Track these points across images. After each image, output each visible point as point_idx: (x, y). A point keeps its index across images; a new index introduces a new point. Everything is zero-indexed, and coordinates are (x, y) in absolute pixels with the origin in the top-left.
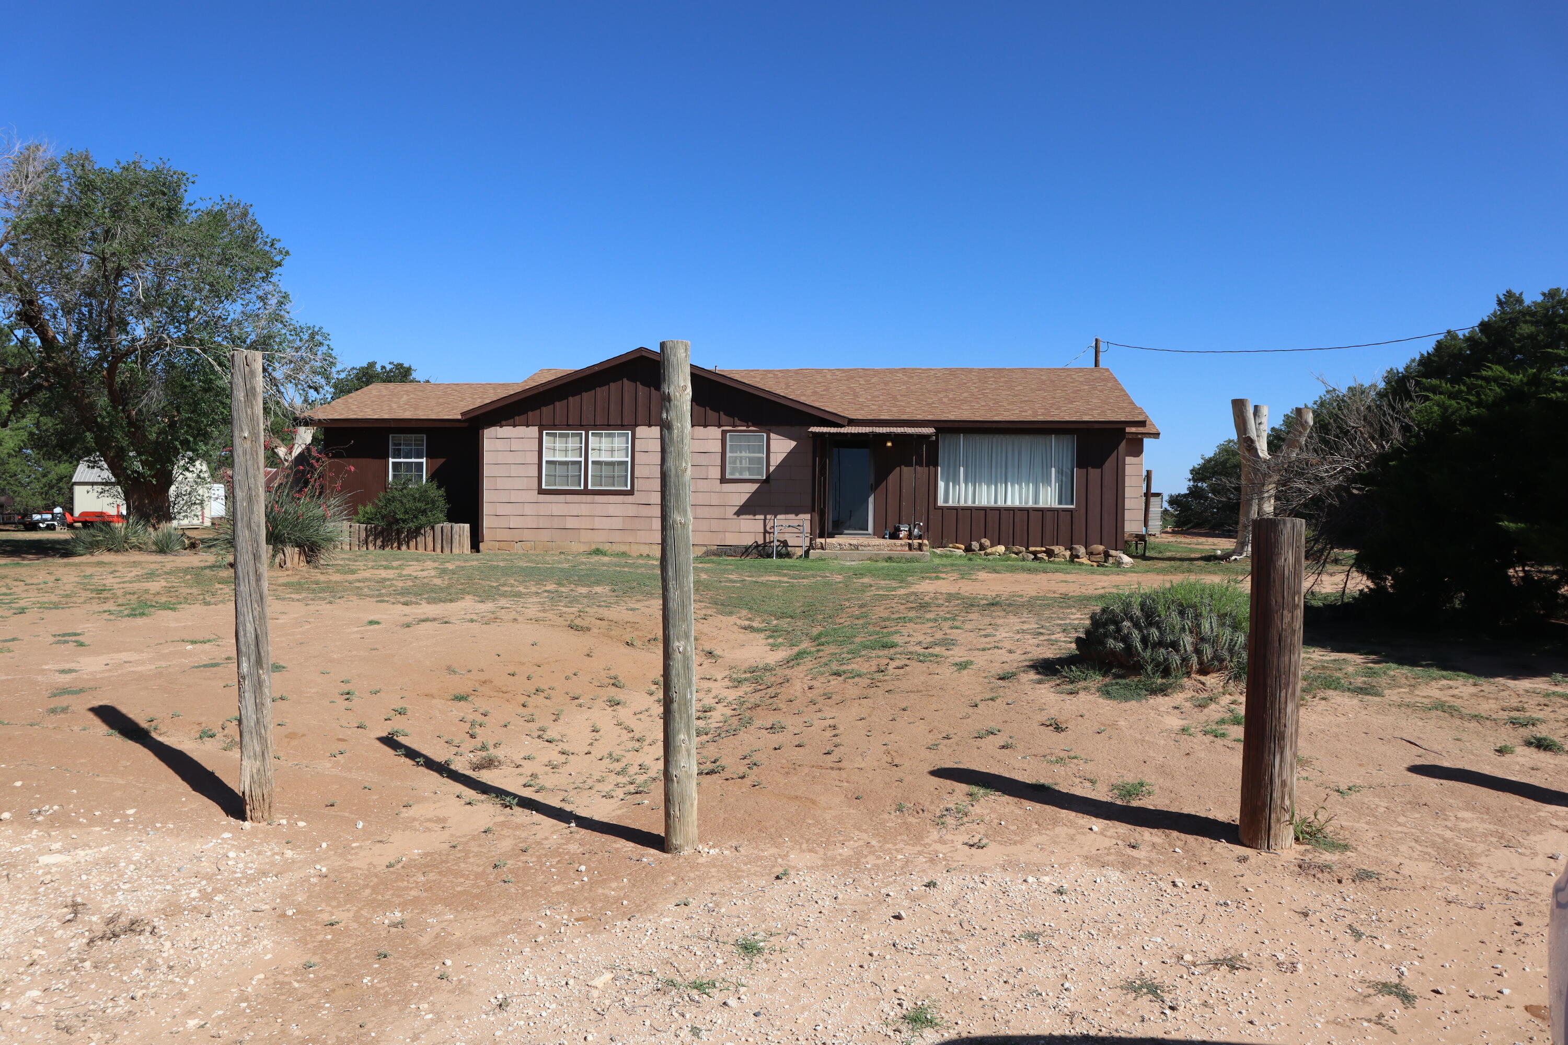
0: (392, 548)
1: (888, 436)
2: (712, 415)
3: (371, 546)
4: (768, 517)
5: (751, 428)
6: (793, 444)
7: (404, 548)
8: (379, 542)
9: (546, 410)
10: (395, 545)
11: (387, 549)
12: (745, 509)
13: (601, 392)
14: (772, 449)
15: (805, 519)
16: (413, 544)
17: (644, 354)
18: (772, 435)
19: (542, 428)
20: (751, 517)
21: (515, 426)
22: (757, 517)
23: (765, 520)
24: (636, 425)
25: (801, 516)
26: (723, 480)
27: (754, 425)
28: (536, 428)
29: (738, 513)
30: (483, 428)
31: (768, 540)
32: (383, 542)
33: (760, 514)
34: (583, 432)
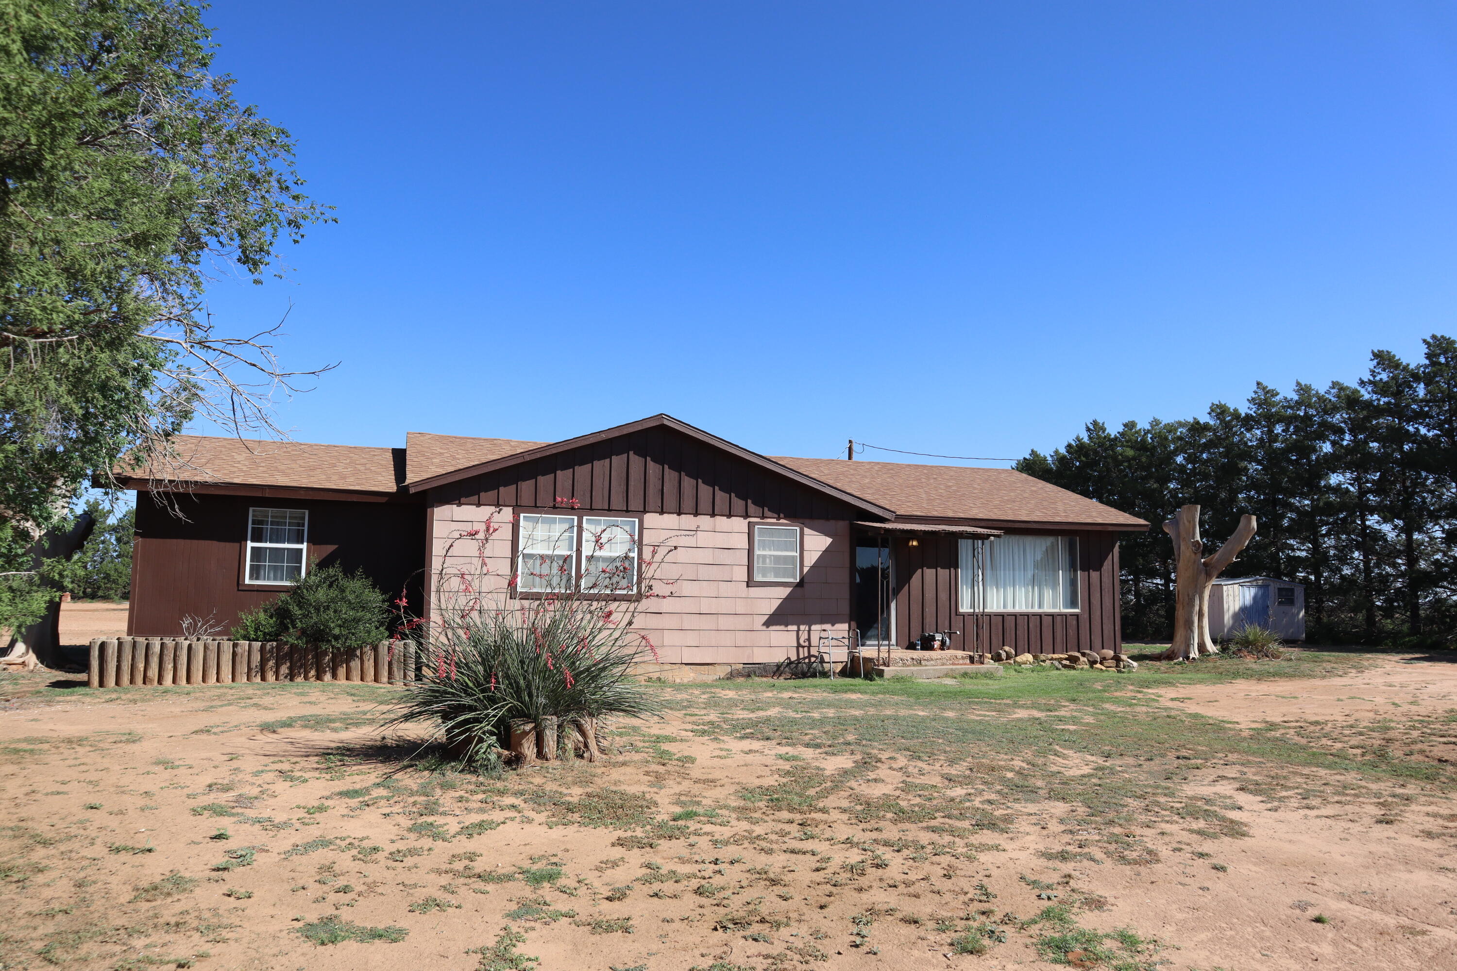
0: (306, 678)
1: (913, 534)
2: (738, 503)
3: (271, 676)
4: (802, 627)
5: (782, 521)
6: (829, 540)
7: (328, 677)
8: (284, 670)
9: (526, 486)
10: (313, 673)
11: (300, 679)
12: (776, 619)
13: (600, 466)
14: (806, 546)
15: (842, 628)
16: (342, 671)
17: (666, 422)
18: (807, 531)
19: (518, 508)
20: (782, 628)
21: (479, 505)
22: (790, 628)
23: (798, 631)
24: (645, 511)
25: (838, 626)
26: (750, 583)
27: (785, 518)
28: (510, 509)
29: (768, 624)
30: (433, 506)
31: (801, 656)
32: (291, 669)
33: (792, 624)
34: (576, 518)
